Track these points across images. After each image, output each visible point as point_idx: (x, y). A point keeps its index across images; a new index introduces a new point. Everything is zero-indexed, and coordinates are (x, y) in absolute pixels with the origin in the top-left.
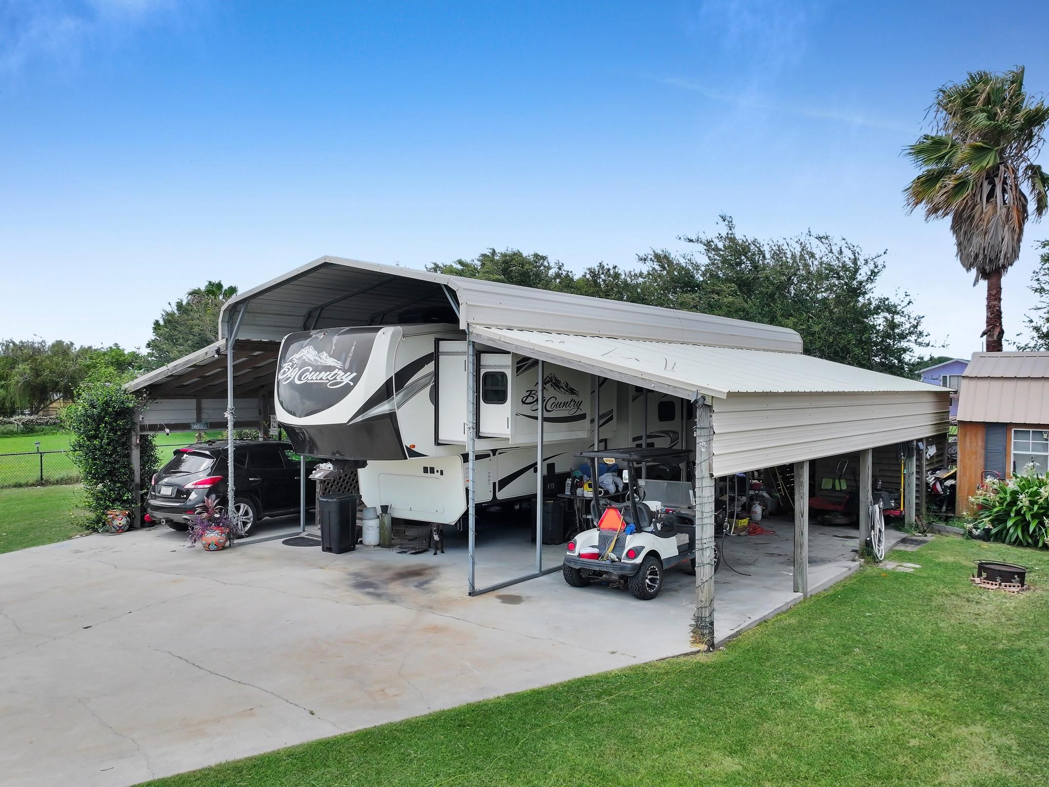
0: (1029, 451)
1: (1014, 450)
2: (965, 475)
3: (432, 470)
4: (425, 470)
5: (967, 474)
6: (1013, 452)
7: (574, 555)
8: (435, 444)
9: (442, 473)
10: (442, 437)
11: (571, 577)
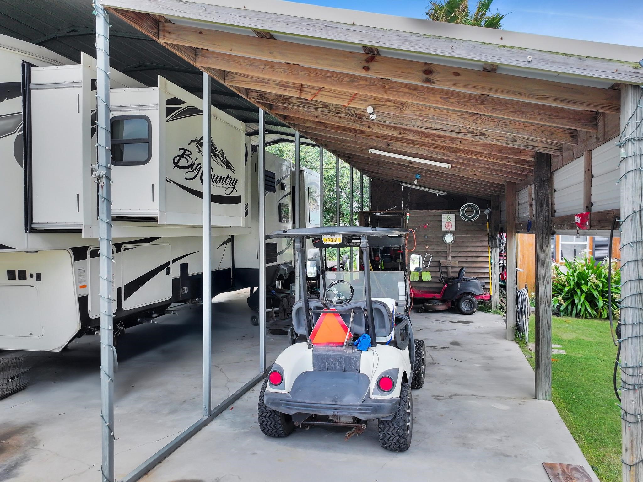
0: (573, 241)
1: (562, 241)
2: (524, 263)
3: (23, 275)
4: (11, 275)
5: (526, 262)
6: (561, 242)
7: (284, 391)
8: (26, 229)
9: (39, 277)
10: (40, 219)
11: (274, 426)
